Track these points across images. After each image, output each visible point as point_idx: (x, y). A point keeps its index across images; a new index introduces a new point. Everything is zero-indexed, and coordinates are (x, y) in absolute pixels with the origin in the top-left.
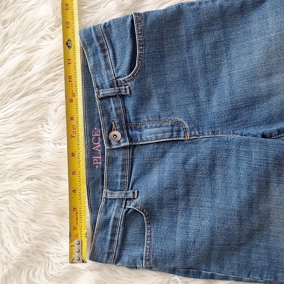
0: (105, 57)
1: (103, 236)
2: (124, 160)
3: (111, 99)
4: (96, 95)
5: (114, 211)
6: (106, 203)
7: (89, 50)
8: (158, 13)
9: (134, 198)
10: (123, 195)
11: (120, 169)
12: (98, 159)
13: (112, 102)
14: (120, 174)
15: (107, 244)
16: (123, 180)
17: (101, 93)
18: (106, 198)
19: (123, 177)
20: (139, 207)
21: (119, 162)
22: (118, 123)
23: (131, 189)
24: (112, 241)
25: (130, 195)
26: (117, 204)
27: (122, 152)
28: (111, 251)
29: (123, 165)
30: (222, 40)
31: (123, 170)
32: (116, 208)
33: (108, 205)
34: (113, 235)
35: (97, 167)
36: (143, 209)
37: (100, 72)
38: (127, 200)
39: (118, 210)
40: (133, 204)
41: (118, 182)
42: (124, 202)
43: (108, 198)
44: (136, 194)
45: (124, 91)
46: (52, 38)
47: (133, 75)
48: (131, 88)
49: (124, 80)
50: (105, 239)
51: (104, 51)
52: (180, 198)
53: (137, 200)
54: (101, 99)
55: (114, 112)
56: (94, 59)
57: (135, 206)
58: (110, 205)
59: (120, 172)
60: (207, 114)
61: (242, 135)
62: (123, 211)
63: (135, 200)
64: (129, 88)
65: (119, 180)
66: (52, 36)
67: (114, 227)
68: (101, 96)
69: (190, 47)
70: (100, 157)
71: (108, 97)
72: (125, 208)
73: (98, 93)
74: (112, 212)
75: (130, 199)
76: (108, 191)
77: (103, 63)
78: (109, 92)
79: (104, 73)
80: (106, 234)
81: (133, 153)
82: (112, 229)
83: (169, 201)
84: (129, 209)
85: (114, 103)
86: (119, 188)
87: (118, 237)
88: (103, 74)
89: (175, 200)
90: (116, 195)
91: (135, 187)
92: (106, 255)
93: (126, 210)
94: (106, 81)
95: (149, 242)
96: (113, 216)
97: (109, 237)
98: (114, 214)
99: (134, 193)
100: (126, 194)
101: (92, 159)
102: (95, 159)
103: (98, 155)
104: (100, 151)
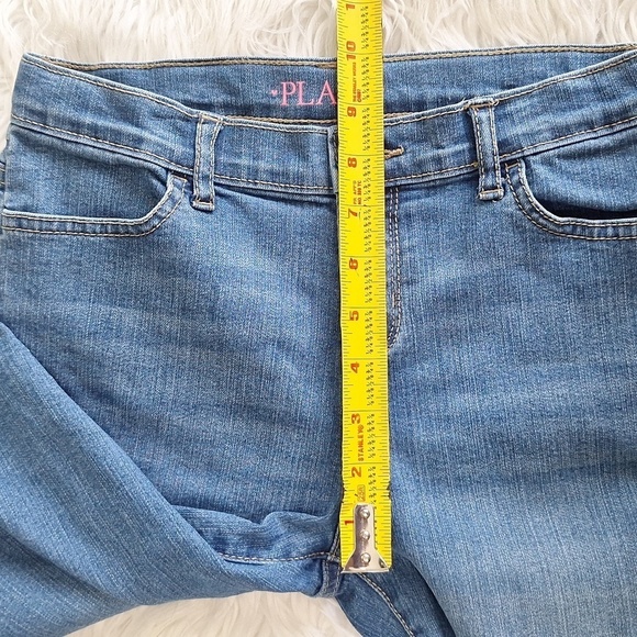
0: (589, 125)
1: (92, 103)
2: (300, 179)
3: (466, 146)
4: (480, 100)
5: (160, 140)
6: (186, 119)
7: (612, 75)
9: (192, 198)
10: (203, 167)
11: (276, 167)
12: (296, 95)
13: (459, 147)
14: (262, 165)
15: (71, 114)
16: (244, 173)
17: (483, 115)
18: (197, 121)
19: (254, 173)
20: (168, 209)
21: (294, 166)
22: (399, 164)
23: (217, 194)
24: (76, 127)
25: (202, 189)
26: (180, 149)
27: (321, 172)
28: (50, 122)
29: (285, 174)
31: (273, 174)
32: (169, 144)
33: (180, 123)
34: (95, 132)
35: (274, 93)
36: (161, 218)
37: (545, 110)
38: (190, 178)
39: (161, 150)
40: (179, 195)
41: (240, 157)
42: (184, 170)
43: (199, 126)
44: (203, 205)
45: (489, 183)
47: (533, 210)
48: (497, 205)
49: (520, 183)
50: (84, 107)
51: (608, 120)
52: (189, 324)
53: (188, 207)
54: (466, 115)
55: (430, 154)
56: (586, 91)
57: (171, 197)
58: (177, 130)
59: (269, 167)
60: (409, 413)
62: (158, 165)
63: (186, 201)
64: (497, 199)
65: (244, 161)
67: (117, 137)
68: (475, 114)
69: (606, 372)
70: (301, 103)
71: (471, 135)
72: (168, 170)
73: (484, 107)
74: (157, 135)
75: (191, 188)
76: (217, 129)
77: (572, 117)
78: (487, 140)
79: (543, 122)
80: (98, 111)
81: (317, 204)
82: (112, 131)
83: (181, 293)
84: (164, 183)
85: (457, 154)
86: (223, 158)
87: (87, 145)
88: (541, 119)
89: (183, 309)
90: (205, 150)
91: (223, 203)
92: (38, 107)
93: (162, 172)
94: (520, 129)
95: (69, 227)
96: (146, 134)
97: (88, 119)
98: (153, 137)
99: (207, 199)
100: (206, 178)
101: (295, 77)
102: (297, 87)
103: (306, 98)
104: (319, 102)
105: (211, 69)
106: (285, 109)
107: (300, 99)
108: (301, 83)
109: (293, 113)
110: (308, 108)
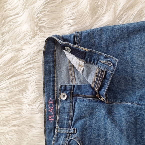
2: (69, 109)
5: (62, 140)
6: (57, 135)
8: (89, 31)
9: (74, 133)
10: (67, 131)
12: (52, 117)
14: (66, 117)
16: (68, 122)
18: (57, 132)
19: (68, 119)
20: (78, 139)
21: (66, 111)
23: (73, 128)
25: (72, 131)
26: (64, 136)
29: (68, 113)
30: (128, 46)
32: (63, 138)
33: (58, 136)
35: (51, 122)
36: (80, 141)
38: (70, 134)
39: (64, 140)
40: (74, 137)
41: (65, 123)
42: (68, 135)
43: (59, 132)
44: (75, 131)
46: (30, 44)
53: (76, 134)
57: (75, 138)
58: (60, 137)
59: (67, 116)
61: (138, 104)
62: (67, 141)
65: (66, 122)
66: (30, 43)
70: (53, 116)
72: (68, 139)
75: (72, 134)
76: (59, 128)
83: (95, 137)
84: (71, 140)
86: (65, 126)
89: (99, 137)
90: (64, 131)
91: (75, 126)
93: (69, 140)
96: (61, 144)
98: (62, 142)
99: (74, 130)
100: (70, 130)
101: (48, 117)
102: (50, 117)
103: (52, 115)
104: (53, 112)
105: (47, 135)
106: (54, 119)
107: (52, 116)
108: (49, 116)
109: (55, 118)
110: (54, 115)
